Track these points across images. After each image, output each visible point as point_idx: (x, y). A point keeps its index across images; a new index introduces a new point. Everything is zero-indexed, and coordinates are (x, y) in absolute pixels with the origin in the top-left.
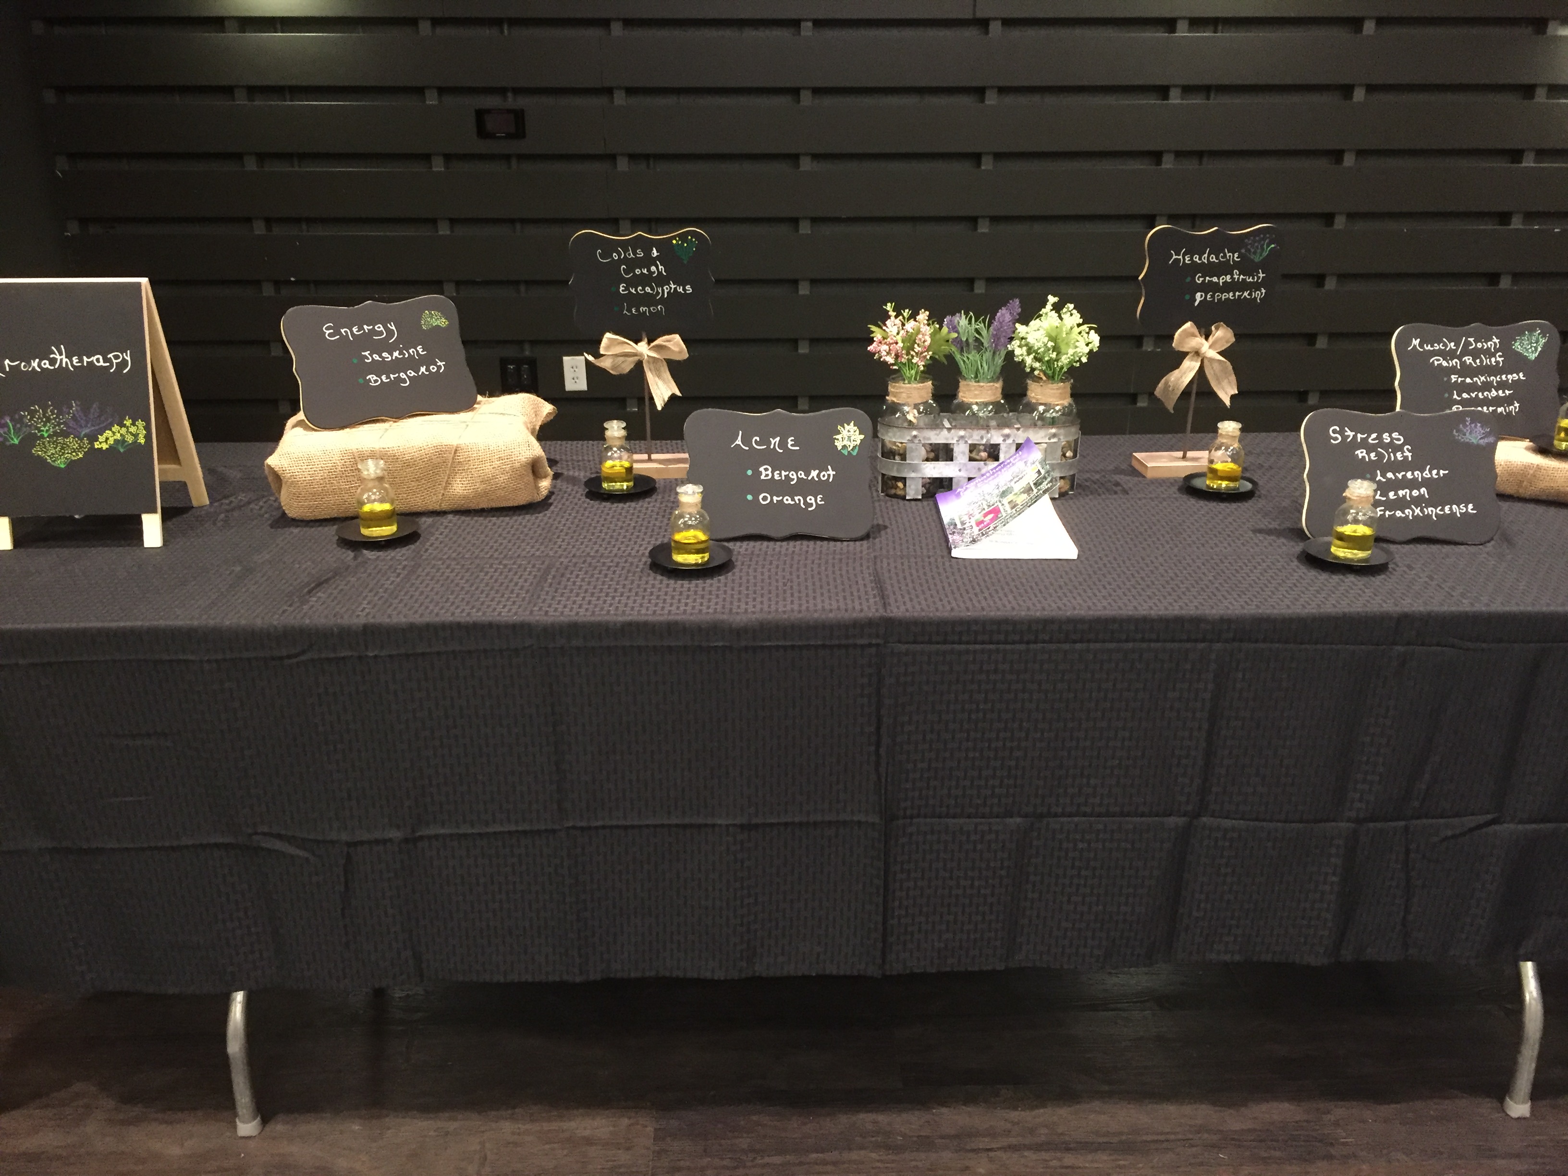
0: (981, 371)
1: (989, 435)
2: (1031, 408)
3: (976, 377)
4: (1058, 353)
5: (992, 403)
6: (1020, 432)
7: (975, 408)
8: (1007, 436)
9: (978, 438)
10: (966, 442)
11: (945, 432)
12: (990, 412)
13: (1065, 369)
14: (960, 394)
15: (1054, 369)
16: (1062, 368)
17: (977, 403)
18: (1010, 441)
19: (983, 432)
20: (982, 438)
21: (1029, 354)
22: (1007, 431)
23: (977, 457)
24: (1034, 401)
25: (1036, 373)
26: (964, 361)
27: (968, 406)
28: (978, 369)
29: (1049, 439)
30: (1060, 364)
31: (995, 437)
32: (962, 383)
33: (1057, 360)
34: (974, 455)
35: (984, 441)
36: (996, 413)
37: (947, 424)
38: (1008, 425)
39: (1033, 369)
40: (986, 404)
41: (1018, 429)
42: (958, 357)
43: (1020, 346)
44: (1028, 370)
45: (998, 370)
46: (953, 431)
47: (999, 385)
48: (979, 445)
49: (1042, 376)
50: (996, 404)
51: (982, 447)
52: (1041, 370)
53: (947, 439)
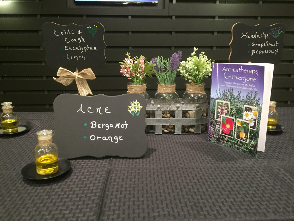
0: (167, 80)
1: (171, 107)
2: (188, 95)
3: (165, 82)
4: (199, 72)
5: (172, 93)
6: (184, 105)
7: (165, 95)
8: (178, 107)
9: (166, 108)
10: (161, 110)
11: (151, 106)
12: (171, 97)
13: (202, 79)
14: (158, 90)
15: (197, 79)
16: (200, 79)
17: (165, 93)
18: (179, 109)
19: (168, 105)
20: (167, 108)
21: (186, 73)
22: (178, 105)
23: (166, 116)
24: (189, 92)
25: (190, 81)
26: (159, 76)
27: (161, 95)
28: (165, 79)
29: (196, 108)
30: (200, 76)
31: (173, 107)
32: (159, 85)
33: (198, 75)
34: (164, 115)
35: (168, 110)
36: (173, 98)
37: (152, 102)
38: (179, 102)
39: (188, 79)
40: (169, 94)
41: (183, 104)
42: (157, 75)
43: (183, 70)
44: (186, 80)
45: (174, 79)
46: (155, 105)
47: (174, 85)
48: (166, 111)
49: (192, 82)
50: (173, 94)
51: (168, 112)
52: (192, 80)
53: (152, 109)
